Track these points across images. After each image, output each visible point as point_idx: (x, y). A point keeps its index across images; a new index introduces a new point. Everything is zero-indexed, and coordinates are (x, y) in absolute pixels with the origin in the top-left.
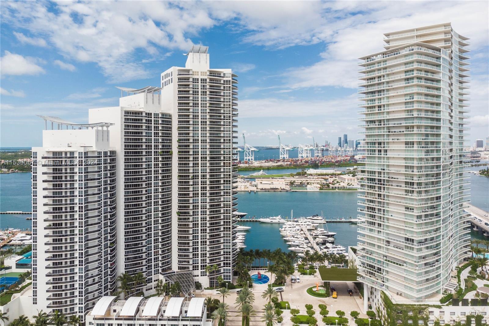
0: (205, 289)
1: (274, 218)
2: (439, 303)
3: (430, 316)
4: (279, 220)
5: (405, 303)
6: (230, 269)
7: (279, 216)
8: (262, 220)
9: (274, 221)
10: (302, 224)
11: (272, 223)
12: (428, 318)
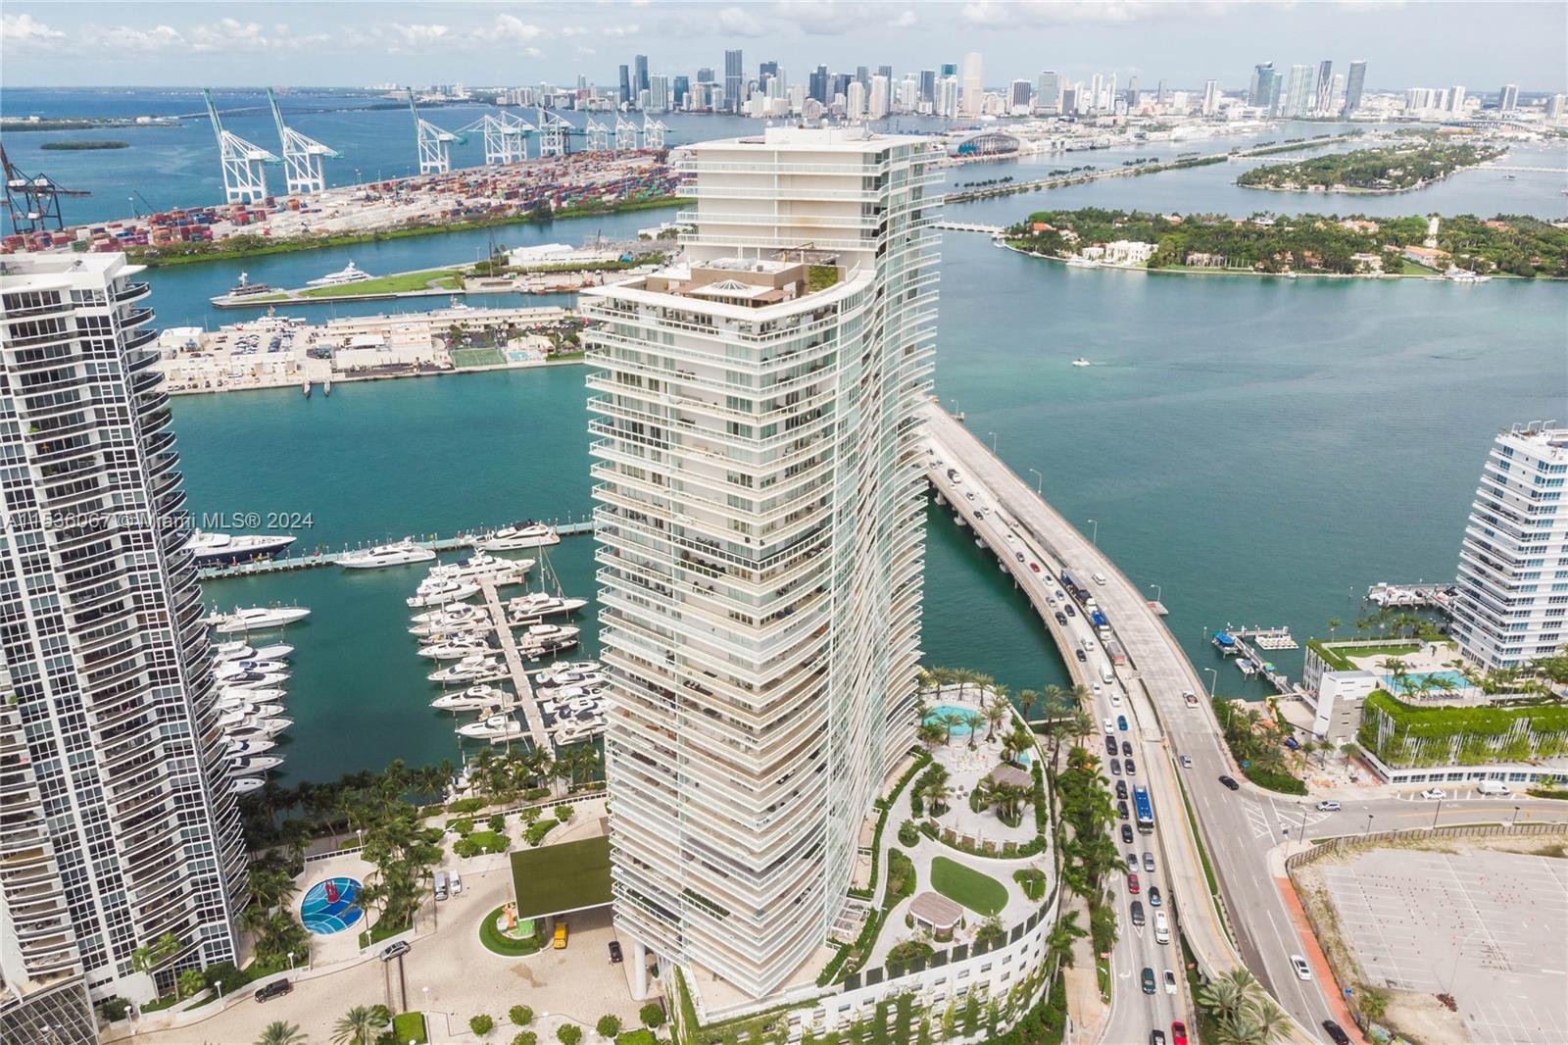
0: (144, 1009)
1: (390, 548)
2: (814, 992)
3: (791, 1029)
4: (406, 554)
5: (730, 1015)
6: (223, 927)
7: (407, 539)
8: (348, 559)
9: (389, 560)
10: (480, 569)
11: (382, 569)
12: (785, 1034)
